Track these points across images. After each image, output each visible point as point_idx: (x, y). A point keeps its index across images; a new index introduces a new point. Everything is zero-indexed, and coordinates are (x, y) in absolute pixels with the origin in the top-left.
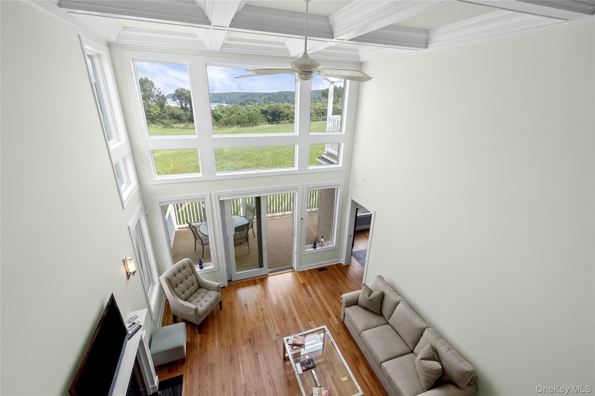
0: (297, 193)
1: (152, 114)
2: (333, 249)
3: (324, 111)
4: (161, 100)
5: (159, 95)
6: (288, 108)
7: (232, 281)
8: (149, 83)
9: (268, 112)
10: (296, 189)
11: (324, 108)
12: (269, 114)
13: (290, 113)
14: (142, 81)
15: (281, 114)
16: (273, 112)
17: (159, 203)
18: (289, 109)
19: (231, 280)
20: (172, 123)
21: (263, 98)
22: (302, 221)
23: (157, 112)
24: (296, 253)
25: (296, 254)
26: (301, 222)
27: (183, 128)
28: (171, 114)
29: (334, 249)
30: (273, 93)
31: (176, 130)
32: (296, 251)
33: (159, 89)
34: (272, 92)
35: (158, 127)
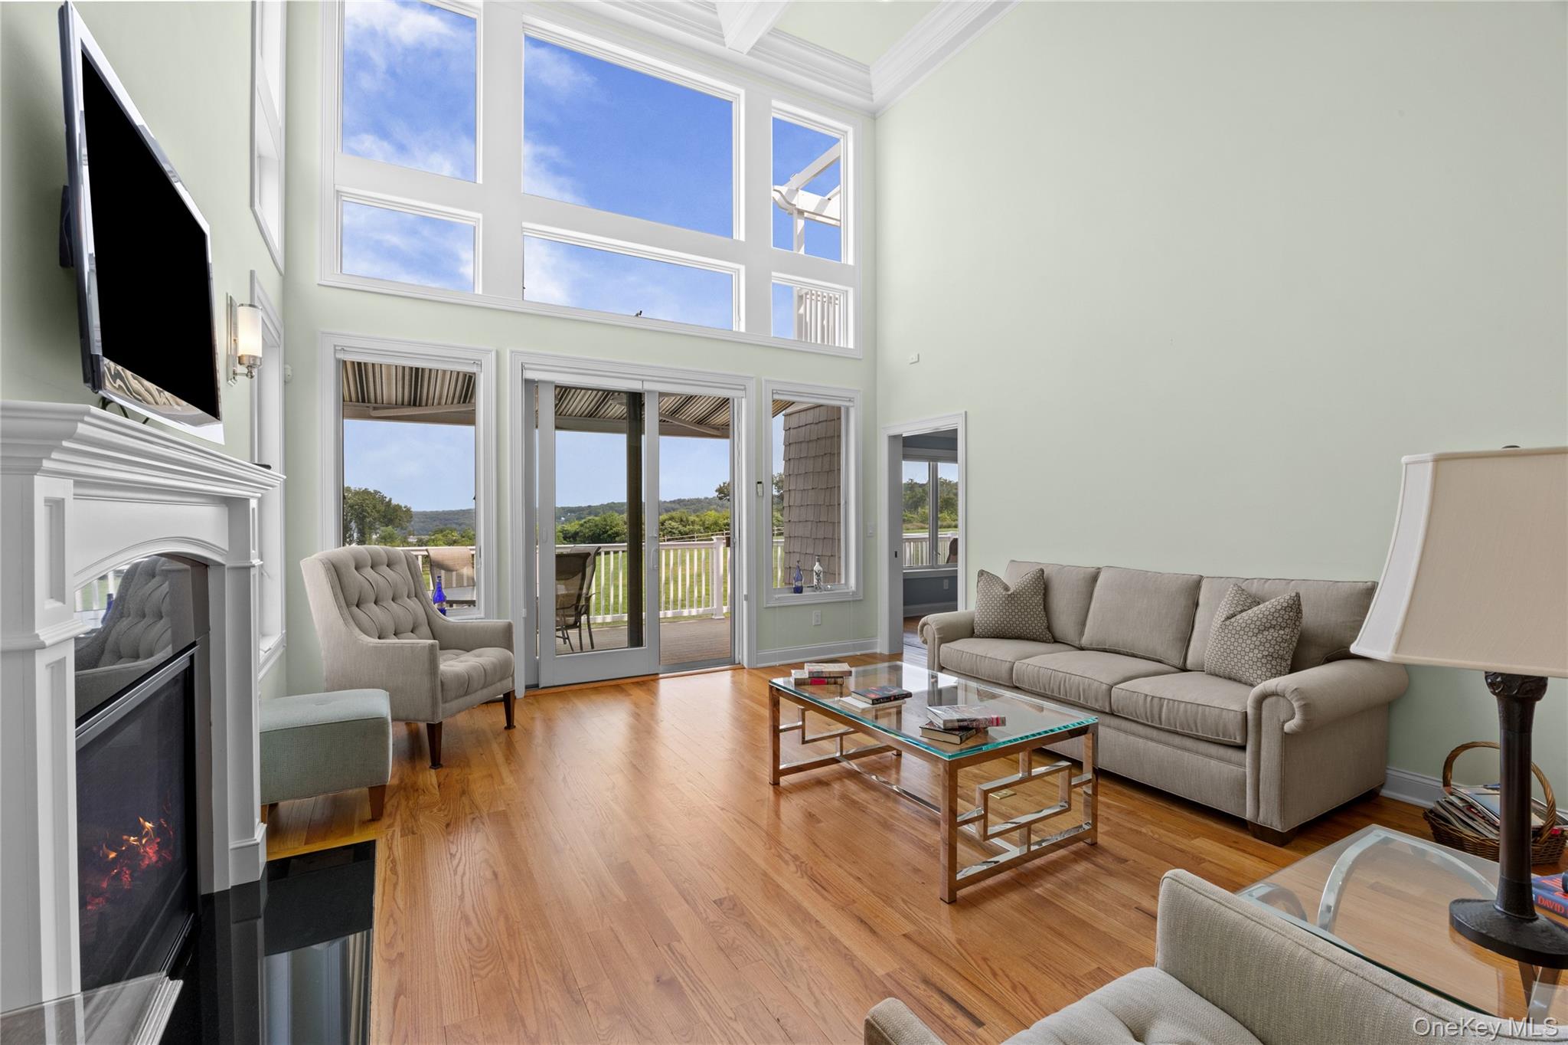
0: (743, 400)
2: (849, 601)
7: (541, 686)
9: (580, 534)
10: (743, 387)
17: (335, 350)
19: (537, 686)
22: (760, 490)
24: (747, 598)
25: (745, 602)
26: (757, 493)
29: (853, 601)
30: (589, 506)
32: (745, 593)
34: (586, 505)
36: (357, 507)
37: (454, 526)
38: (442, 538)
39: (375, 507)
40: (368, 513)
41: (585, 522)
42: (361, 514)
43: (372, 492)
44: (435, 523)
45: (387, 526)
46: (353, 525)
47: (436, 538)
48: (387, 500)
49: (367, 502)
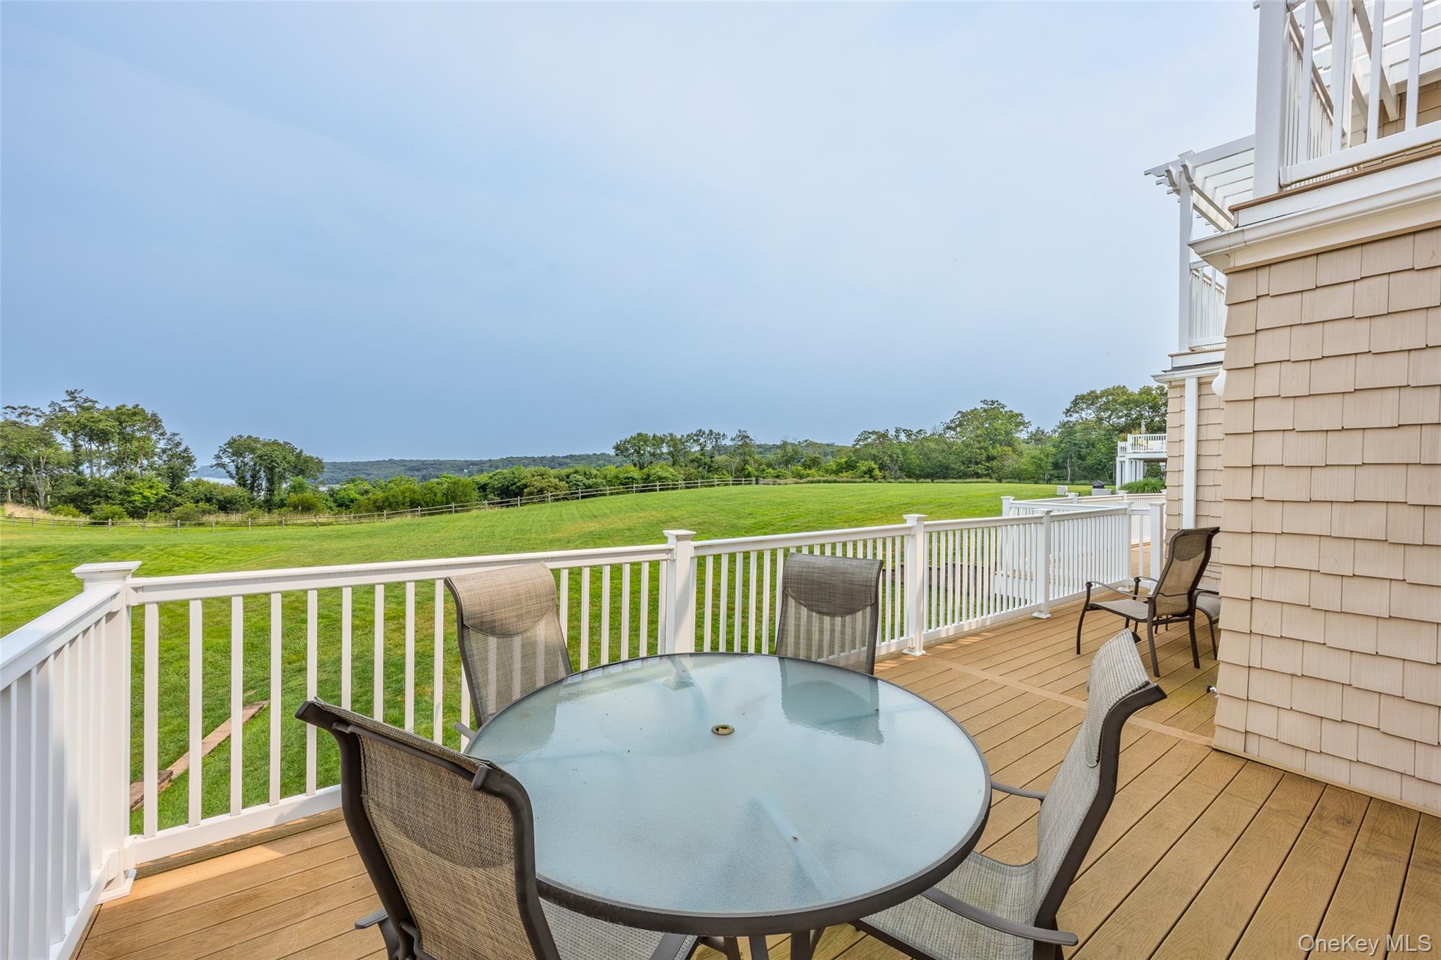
1: (137, 497)
3: (627, 480)
4: (177, 463)
5: (170, 449)
6: (542, 475)
8: (145, 418)
11: (626, 475)
12: (494, 489)
13: (549, 486)
14: (122, 414)
15: (525, 490)
16: (503, 485)
18: (543, 479)
20: (204, 512)
21: (465, 470)
23: (155, 492)
27: (236, 525)
28: (203, 496)
30: (490, 460)
31: (212, 531)
33: (175, 435)
34: (488, 459)
35: (148, 525)
36: (266, 457)
37: (363, 476)
38: (353, 487)
39: (285, 458)
40: (277, 464)
41: (494, 475)
42: (270, 464)
43: (282, 443)
44: (344, 473)
45: (297, 475)
46: (262, 474)
47: (348, 488)
48: (298, 451)
49: (277, 452)
